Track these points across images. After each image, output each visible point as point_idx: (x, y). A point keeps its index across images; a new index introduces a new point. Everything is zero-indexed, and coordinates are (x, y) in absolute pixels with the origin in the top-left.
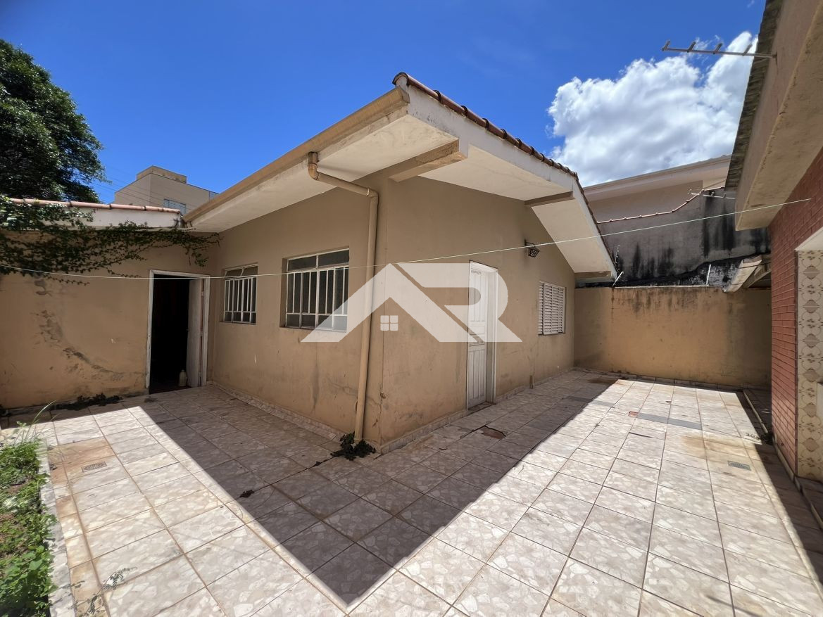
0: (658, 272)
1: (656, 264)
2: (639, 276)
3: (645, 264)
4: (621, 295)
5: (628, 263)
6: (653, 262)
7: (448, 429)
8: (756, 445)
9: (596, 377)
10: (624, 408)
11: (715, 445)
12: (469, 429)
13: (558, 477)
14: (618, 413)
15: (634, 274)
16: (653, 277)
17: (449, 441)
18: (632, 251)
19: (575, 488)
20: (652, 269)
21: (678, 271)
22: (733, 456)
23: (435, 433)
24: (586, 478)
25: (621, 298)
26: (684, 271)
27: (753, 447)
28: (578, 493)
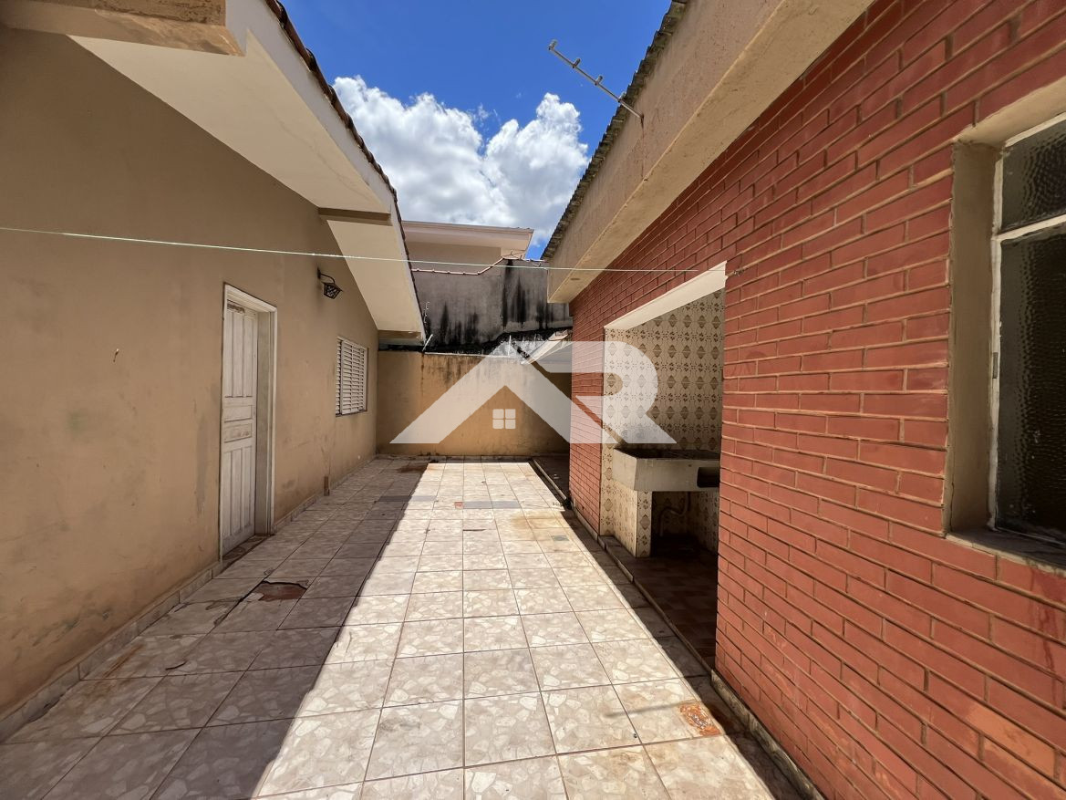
0: (465, 338)
1: (463, 329)
2: (447, 342)
3: (453, 328)
4: (432, 362)
5: (436, 325)
6: (460, 326)
7: (181, 614)
8: (562, 513)
9: (404, 464)
10: (448, 499)
11: (536, 521)
12: (229, 600)
13: (406, 630)
14: (444, 508)
15: (442, 338)
16: (459, 344)
17: (187, 641)
18: (440, 311)
19: (434, 638)
20: (459, 334)
21: (482, 339)
22: (552, 530)
23: (150, 635)
24: (441, 615)
25: (432, 365)
26: (487, 340)
27: (561, 515)
28: (440, 645)
